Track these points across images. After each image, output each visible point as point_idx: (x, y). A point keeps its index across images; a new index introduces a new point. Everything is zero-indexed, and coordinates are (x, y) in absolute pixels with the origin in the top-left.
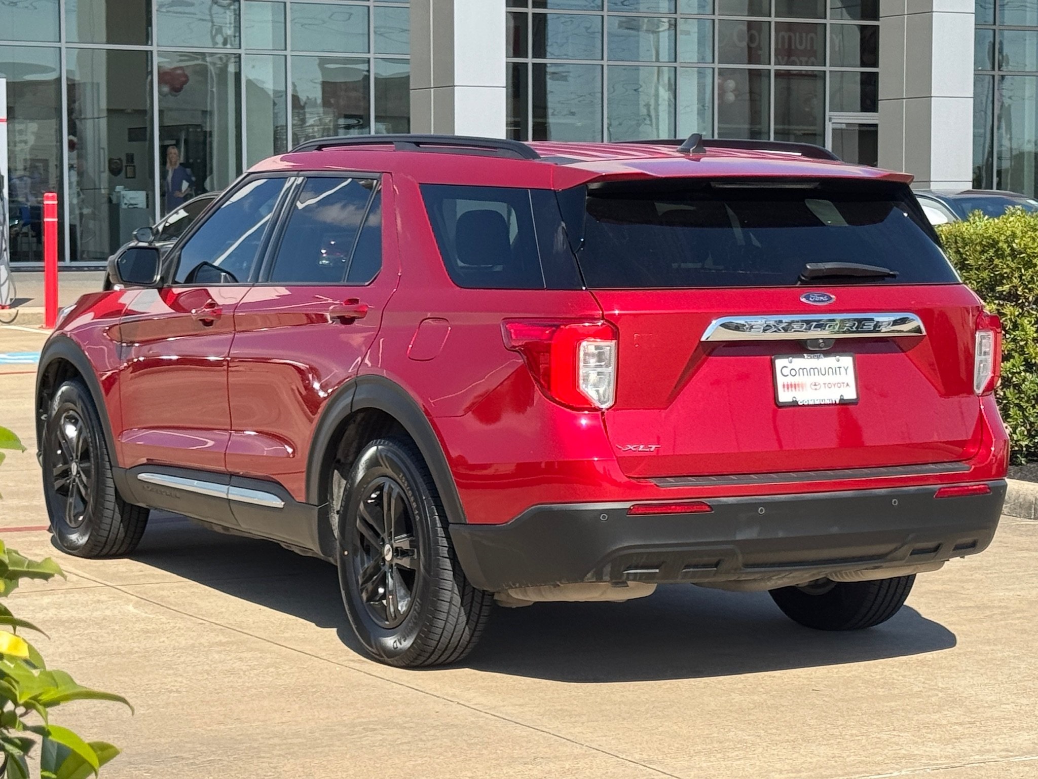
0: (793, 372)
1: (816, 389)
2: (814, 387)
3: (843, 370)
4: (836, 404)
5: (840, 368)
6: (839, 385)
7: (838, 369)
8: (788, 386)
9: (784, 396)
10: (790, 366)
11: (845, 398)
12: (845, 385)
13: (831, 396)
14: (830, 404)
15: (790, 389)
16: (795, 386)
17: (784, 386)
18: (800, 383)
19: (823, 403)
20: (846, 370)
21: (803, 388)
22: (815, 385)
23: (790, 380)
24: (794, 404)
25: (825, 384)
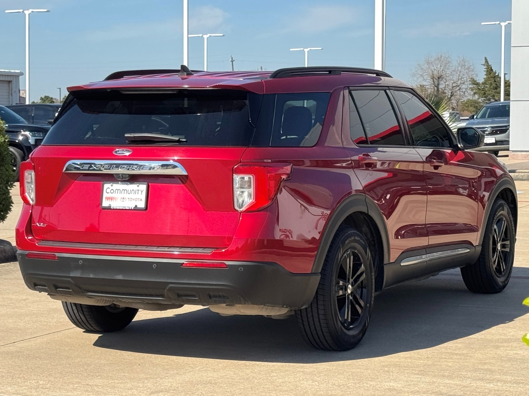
0: (112, 191)
1: (123, 201)
2: (122, 200)
3: (140, 192)
4: (131, 210)
5: (138, 190)
6: (136, 199)
7: (137, 191)
8: (108, 199)
9: (105, 204)
10: (111, 188)
11: (138, 207)
12: (140, 200)
13: (129, 205)
14: (128, 210)
15: (109, 200)
16: (111, 199)
17: (106, 198)
18: (115, 197)
19: (124, 208)
20: (142, 192)
21: (116, 200)
22: (123, 199)
23: (110, 195)
24: (109, 208)
25: (129, 198)
